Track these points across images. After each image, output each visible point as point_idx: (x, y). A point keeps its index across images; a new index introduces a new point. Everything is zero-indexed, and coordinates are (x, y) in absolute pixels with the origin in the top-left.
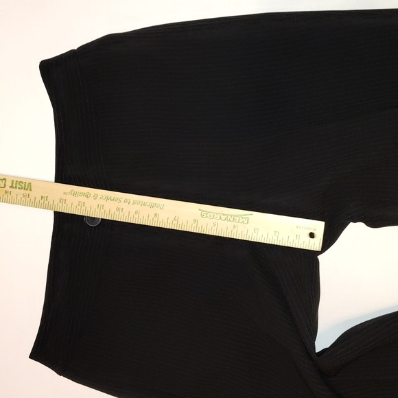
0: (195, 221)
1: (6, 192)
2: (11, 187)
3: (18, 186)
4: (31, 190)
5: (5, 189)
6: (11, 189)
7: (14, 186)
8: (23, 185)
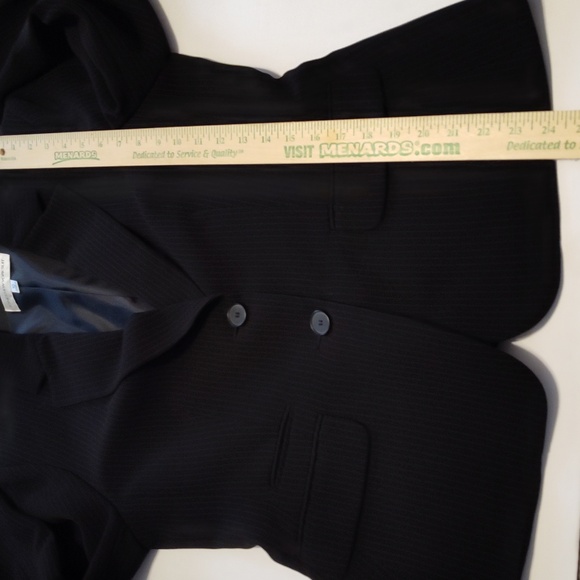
0: (101, 145)
1: (318, 138)
2: (311, 147)
3: (302, 150)
4: (285, 148)
5: (320, 142)
6: (311, 143)
7: (308, 149)
8: (296, 152)
